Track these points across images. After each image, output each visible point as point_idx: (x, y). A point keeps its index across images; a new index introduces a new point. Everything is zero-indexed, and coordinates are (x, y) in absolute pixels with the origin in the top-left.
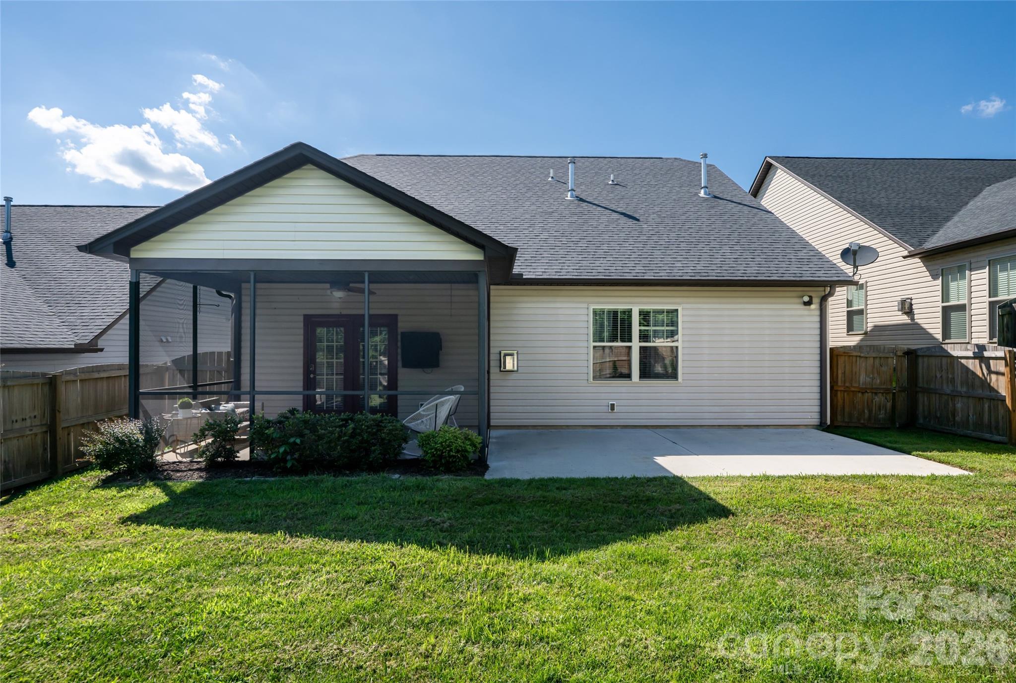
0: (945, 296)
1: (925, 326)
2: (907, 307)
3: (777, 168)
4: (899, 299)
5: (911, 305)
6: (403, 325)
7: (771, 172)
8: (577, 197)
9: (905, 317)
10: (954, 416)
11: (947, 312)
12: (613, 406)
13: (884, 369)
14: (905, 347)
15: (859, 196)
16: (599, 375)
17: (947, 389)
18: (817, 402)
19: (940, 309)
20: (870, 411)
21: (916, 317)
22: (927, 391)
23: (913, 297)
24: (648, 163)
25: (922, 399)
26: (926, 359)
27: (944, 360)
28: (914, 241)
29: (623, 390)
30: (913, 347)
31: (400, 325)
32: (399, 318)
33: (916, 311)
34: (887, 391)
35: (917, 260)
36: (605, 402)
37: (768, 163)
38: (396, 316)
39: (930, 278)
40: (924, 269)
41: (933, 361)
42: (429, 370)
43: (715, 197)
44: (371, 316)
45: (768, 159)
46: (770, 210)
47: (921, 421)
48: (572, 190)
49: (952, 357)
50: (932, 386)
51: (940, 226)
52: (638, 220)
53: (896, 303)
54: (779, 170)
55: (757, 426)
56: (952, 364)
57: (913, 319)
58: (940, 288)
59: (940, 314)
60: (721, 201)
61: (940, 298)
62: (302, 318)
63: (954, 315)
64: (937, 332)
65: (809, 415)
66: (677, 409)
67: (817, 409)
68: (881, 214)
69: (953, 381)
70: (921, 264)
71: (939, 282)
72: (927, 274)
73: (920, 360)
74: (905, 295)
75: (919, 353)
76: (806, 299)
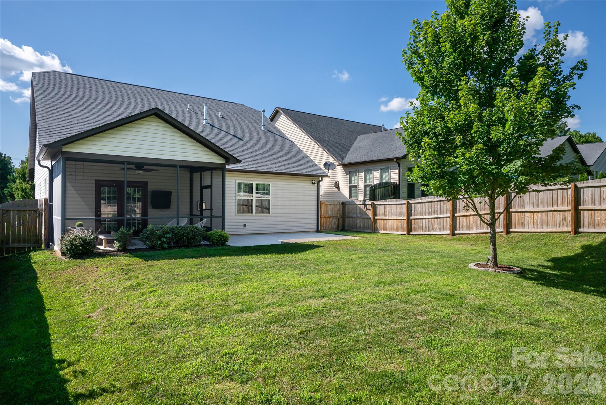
0: (350, 183)
1: (343, 193)
2: (337, 186)
3: (281, 114)
4: (334, 181)
5: (339, 184)
6: (151, 187)
7: (278, 115)
8: (208, 123)
9: (336, 189)
10: (357, 225)
11: (351, 187)
12: (245, 225)
13: (336, 209)
14: (342, 201)
15: (318, 135)
16: (239, 212)
17: (355, 216)
18: (316, 222)
19: (348, 187)
20: (331, 225)
21: (340, 189)
22: (349, 217)
23: (339, 181)
24: (231, 106)
25: (347, 220)
26: (348, 205)
27: (354, 205)
28: (340, 159)
29: (249, 218)
30: (344, 201)
31: (149, 187)
32: (149, 184)
33: (340, 187)
34: (336, 217)
35: (341, 167)
36: (242, 224)
37: (277, 110)
38: (147, 182)
39: (345, 174)
40: (343, 170)
41: (351, 206)
42: (166, 210)
43: (269, 131)
44: (128, 182)
45: (277, 108)
46: (291, 140)
47: (346, 228)
48: (206, 119)
49: (356, 204)
50: (350, 215)
51: (347, 153)
52: (243, 140)
53: (333, 183)
54: (282, 115)
55: (297, 232)
56: (356, 207)
57: (339, 190)
58: (349, 178)
59: (348, 189)
60: (272, 134)
61: (348, 182)
62: (94, 182)
63: (353, 189)
64: (347, 196)
65: (313, 227)
66: (269, 226)
67: (316, 225)
68: (327, 145)
69: (356, 213)
70: (342, 169)
71: (348, 176)
72: (344, 172)
73: (346, 206)
74: (337, 180)
75: (346, 203)
76: (314, 182)
